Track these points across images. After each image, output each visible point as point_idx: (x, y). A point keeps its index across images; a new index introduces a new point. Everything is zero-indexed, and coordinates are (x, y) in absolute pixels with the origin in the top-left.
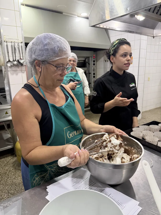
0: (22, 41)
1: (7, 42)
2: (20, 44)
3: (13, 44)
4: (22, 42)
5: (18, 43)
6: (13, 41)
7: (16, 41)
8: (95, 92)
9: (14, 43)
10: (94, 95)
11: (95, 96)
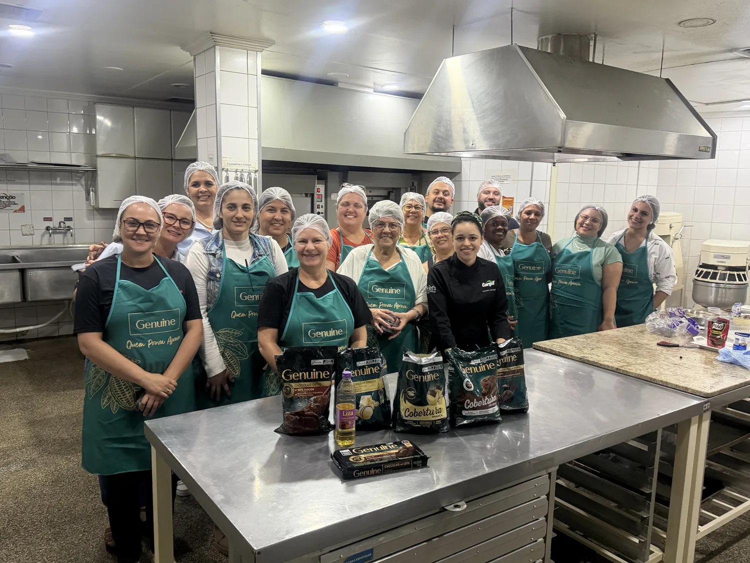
0: (257, 169)
1: (227, 171)
2: (253, 175)
3: (239, 174)
4: (256, 171)
5: (249, 173)
6: (240, 168)
7: (246, 168)
8: (432, 286)
9: (241, 172)
10: (432, 291)
11: (435, 292)
